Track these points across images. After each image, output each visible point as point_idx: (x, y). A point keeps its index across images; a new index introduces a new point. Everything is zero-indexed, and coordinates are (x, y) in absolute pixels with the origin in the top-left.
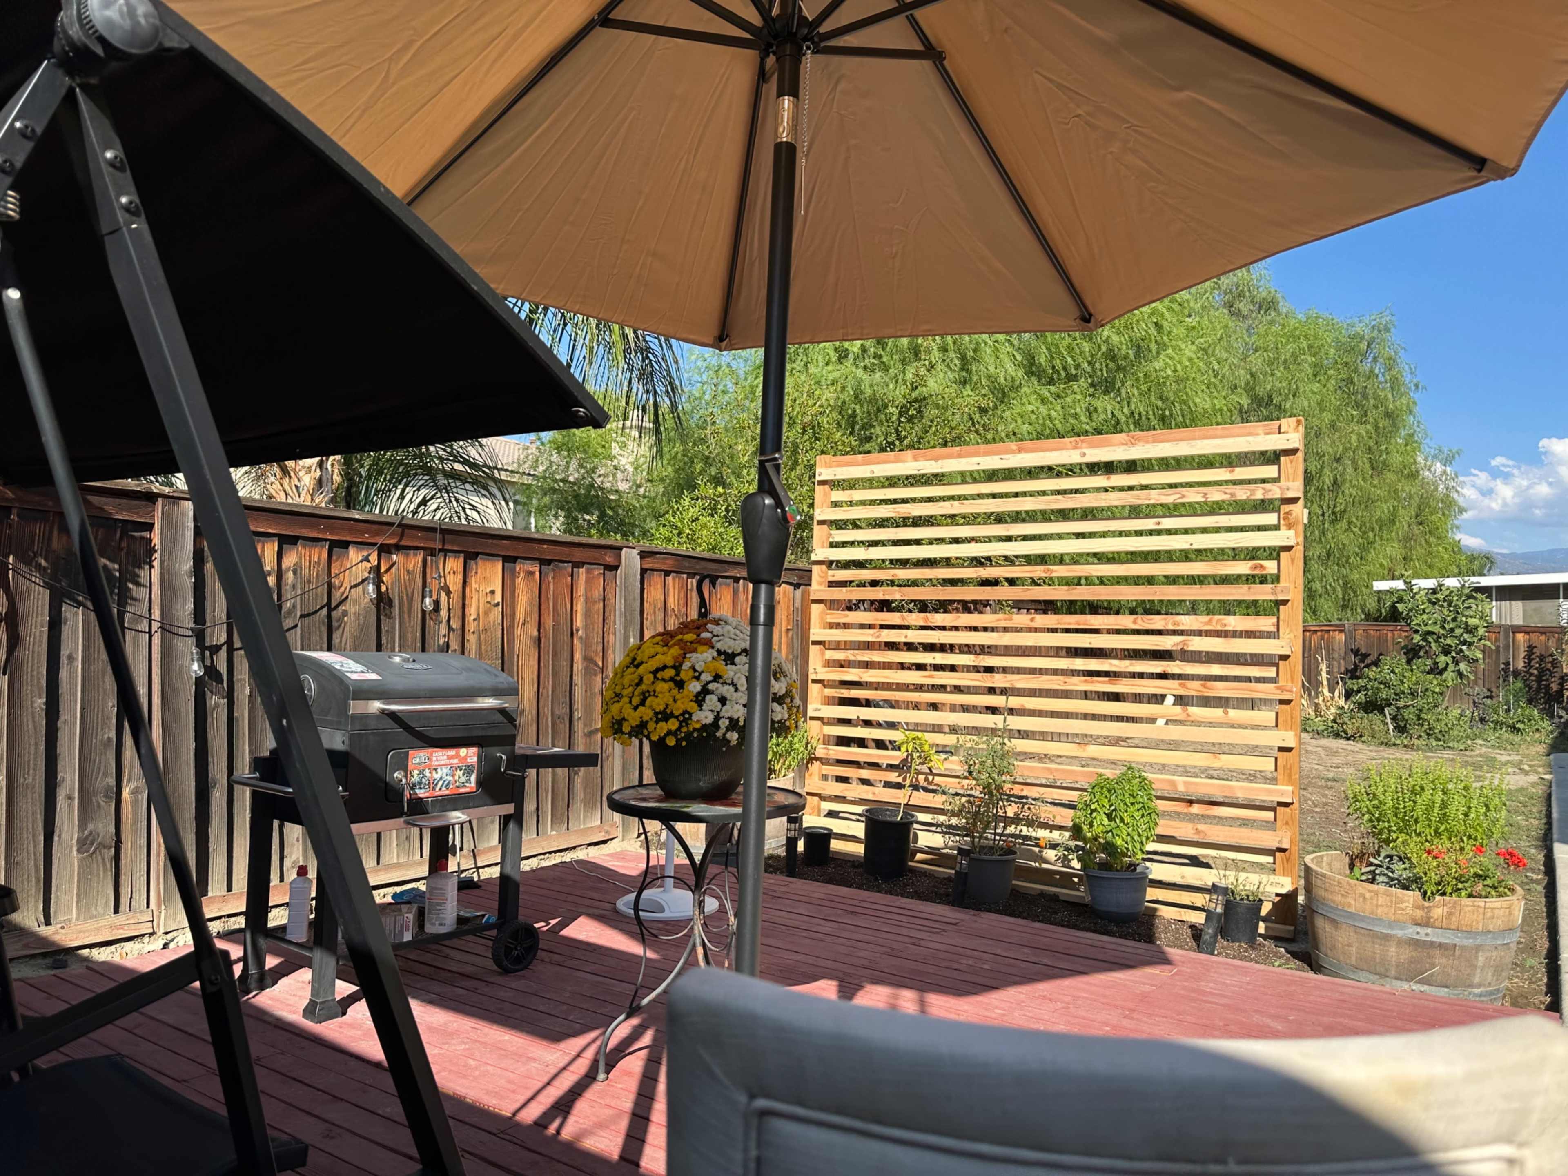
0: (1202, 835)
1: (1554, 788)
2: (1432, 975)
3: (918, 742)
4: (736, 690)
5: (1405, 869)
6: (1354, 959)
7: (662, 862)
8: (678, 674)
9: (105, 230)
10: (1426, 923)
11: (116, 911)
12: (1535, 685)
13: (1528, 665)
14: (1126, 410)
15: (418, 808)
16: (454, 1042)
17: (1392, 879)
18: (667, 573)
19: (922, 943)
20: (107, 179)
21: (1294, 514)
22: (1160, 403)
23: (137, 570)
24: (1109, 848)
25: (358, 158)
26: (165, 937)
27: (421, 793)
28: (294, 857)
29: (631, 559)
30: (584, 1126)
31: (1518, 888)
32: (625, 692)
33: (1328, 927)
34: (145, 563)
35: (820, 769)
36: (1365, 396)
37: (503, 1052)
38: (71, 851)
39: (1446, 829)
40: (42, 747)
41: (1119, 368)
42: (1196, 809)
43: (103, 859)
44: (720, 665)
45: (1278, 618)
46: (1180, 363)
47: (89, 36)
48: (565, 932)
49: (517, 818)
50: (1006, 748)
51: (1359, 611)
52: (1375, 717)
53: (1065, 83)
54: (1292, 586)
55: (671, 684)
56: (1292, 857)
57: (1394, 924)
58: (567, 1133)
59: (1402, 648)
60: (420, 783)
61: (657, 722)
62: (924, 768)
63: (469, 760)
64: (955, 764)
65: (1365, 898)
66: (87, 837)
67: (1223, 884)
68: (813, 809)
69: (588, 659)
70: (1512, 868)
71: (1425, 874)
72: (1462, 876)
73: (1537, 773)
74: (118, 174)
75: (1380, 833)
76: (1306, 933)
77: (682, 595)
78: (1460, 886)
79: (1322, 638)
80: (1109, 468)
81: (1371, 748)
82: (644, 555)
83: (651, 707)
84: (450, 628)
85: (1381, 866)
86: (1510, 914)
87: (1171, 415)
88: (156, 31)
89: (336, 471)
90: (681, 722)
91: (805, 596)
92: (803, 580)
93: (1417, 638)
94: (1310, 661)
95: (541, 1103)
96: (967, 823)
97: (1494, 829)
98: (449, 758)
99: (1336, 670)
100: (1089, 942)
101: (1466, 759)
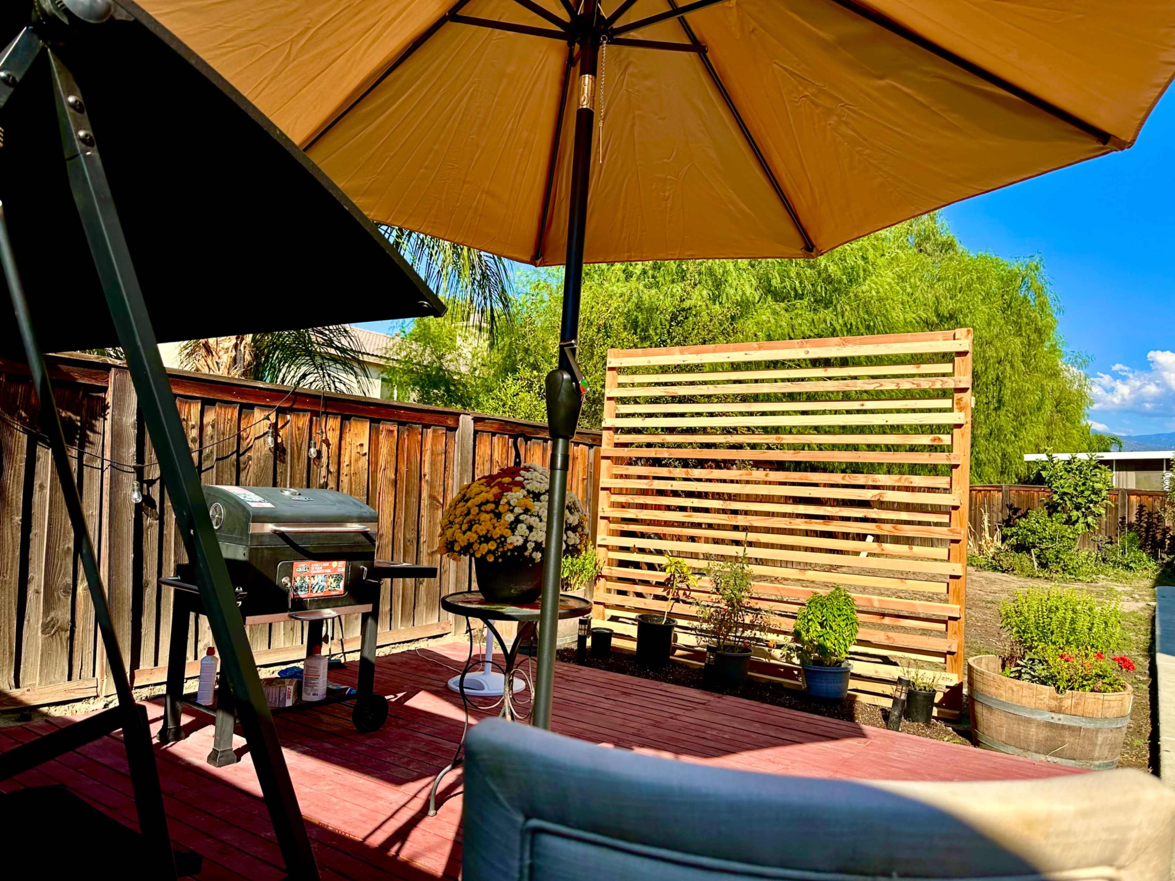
0: (891, 641)
1: (1157, 612)
2: (1063, 750)
3: (679, 565)
4: (541, 521)
5: (1044, 669)
6: (1004, 737)
7: (483, 652)
8: (497, 507)
9: (67, 156)
10: (1059, 710)
11: (70, 678)
12: (1144, 535)
13: (1139, 519)
14: (841, 321)
15: (300, 605)
16: (321, 783)
17: (1034, 677)
18: (494, 434)
19: (678, 717)
20: (69, 119)
21: (964, 400)
22: (866, 317)
23: (94, 422)
24: (821, 649)
25: (267, 114)
26: (106, 699)
27: (302, 594)
28: (206, 641)
29: (466, 423)
30: (416, 850)
31: (1129, 687)
32: (457, 520)
33: (985, 712)
34: (101, 416)
35: (605, 585)
36: (1019, 316)
37: (357, 792)
38: (37, 633)
39: (1074, 639)
40: (18, 553)
41: (835, 290)
42: (887, 621)
43: (61, 639)
44: (529, 502)
45: (951, 478)
46: (882, 287)
47: (58, 9)
48: (409, 703)
49: (374, 615)
50: (745, 572)
51: (1014, 476)
52: (1024, 556)
53: (795, 71)
54: (962, 454)
55: (492, 515)
56: (959, 659)
57: (1036, 710)
58: (404, 855)
59: (1045, 505)
60: (301, 587)
61: (480, 543)
62: (683, 585)
63: (339, 570)
64: (706, 583)
65: (1013, 690)
66: (49, 622)
67: (906, 678)
68: (599, 614)
69: (432, 497)
70: (1124, 670)
71: (1059, 673)
72: (1086, 675)
73: (1145, 600)
74: (78, 115)
75: (1025, 641)
76: (968, 717)
77: (504, 451)
78: (1085, 683)
79: (985, 496)
80: (827, 363)
81: (1020, 579)
82: (476, 420)
83: (476, 532)
84: (329, 472)
85: (1026, 667)
86: (1122, 705)
87: (874, 325)
88: (109, 8)
89: (247, 352)
90: (498, 544)
91: (597, 453)
92: (595, 441)
93: (1056, 497)
94: (975, 513)
95: (384, 831)
96: (715, 628)
97: (1111, 641)
98: (324, 568)
99: (995, 520)
100: (804, 719)
101: (1091, 589)
